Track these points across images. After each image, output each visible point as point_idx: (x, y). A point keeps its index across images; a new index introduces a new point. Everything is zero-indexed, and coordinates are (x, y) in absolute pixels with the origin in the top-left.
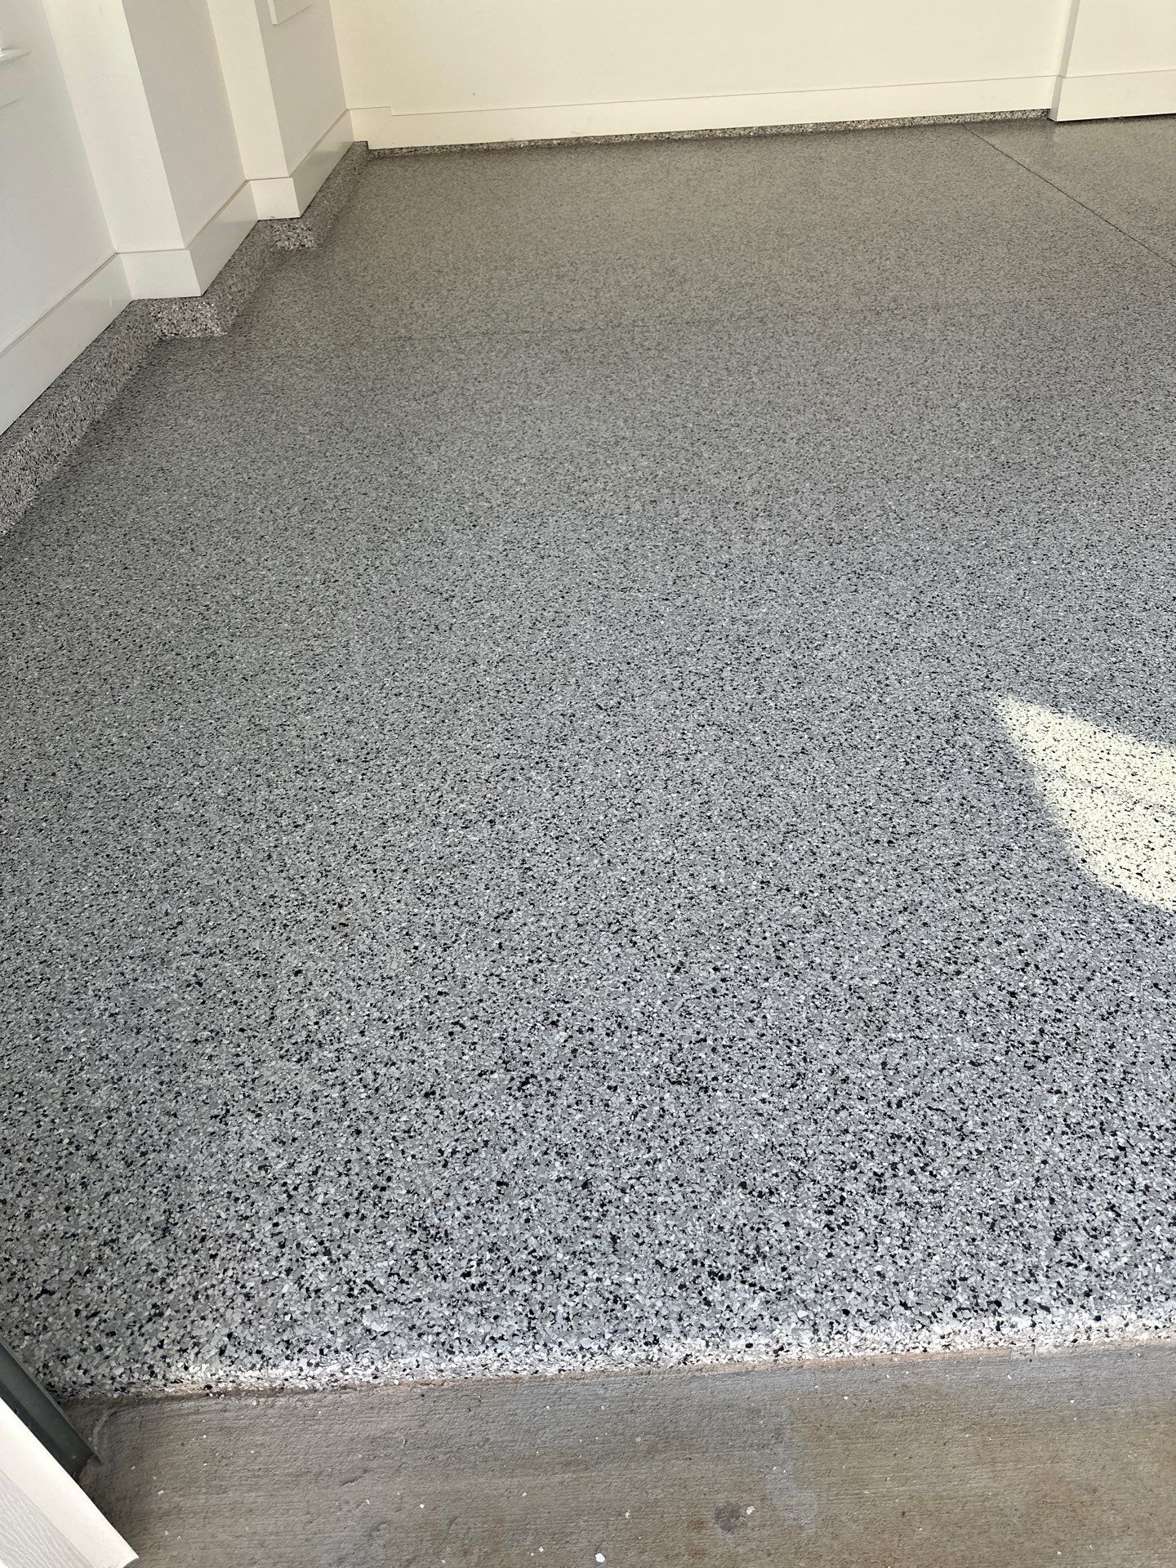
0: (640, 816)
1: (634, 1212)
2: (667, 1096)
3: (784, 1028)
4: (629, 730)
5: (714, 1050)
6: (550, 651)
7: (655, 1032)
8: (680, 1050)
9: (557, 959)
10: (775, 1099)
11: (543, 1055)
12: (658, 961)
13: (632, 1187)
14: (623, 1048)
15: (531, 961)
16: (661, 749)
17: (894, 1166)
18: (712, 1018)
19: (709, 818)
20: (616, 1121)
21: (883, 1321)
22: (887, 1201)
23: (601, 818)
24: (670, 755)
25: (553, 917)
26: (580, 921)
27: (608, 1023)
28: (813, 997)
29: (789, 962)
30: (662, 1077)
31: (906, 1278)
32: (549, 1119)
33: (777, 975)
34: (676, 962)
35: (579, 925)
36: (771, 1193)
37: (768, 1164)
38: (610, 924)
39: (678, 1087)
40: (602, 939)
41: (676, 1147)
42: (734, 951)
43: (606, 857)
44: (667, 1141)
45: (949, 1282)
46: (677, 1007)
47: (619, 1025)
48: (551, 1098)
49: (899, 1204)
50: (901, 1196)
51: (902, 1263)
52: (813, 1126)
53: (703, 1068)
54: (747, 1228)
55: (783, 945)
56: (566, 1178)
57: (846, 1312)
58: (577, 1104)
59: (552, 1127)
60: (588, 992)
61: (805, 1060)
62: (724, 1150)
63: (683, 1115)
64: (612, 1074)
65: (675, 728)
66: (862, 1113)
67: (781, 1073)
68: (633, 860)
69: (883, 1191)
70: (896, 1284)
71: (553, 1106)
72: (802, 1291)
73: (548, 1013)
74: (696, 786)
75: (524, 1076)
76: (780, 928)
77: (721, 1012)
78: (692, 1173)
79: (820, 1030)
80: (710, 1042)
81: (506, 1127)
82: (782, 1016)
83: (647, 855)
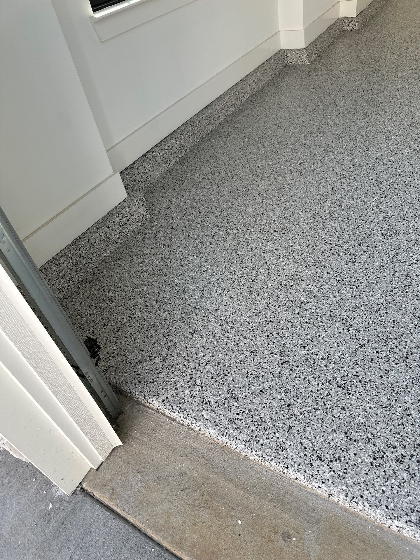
1: (301, 423)
6: (373, 207)
14: (325, 366)
19: (407, 292)
21: (375, 507)
24: (402, 261)
29: (410, 361)
34: (362, 343)
40: (337, 324)
43: (355, 294)
49: (406, 470)
51: (395, 492)
52: (385, 425)
57: (362, 497)
59: (287, 381)
60: (322, 341)
67: (383, 401)
69: (401, 462)
74: (408, 278)
78: (329, 420)
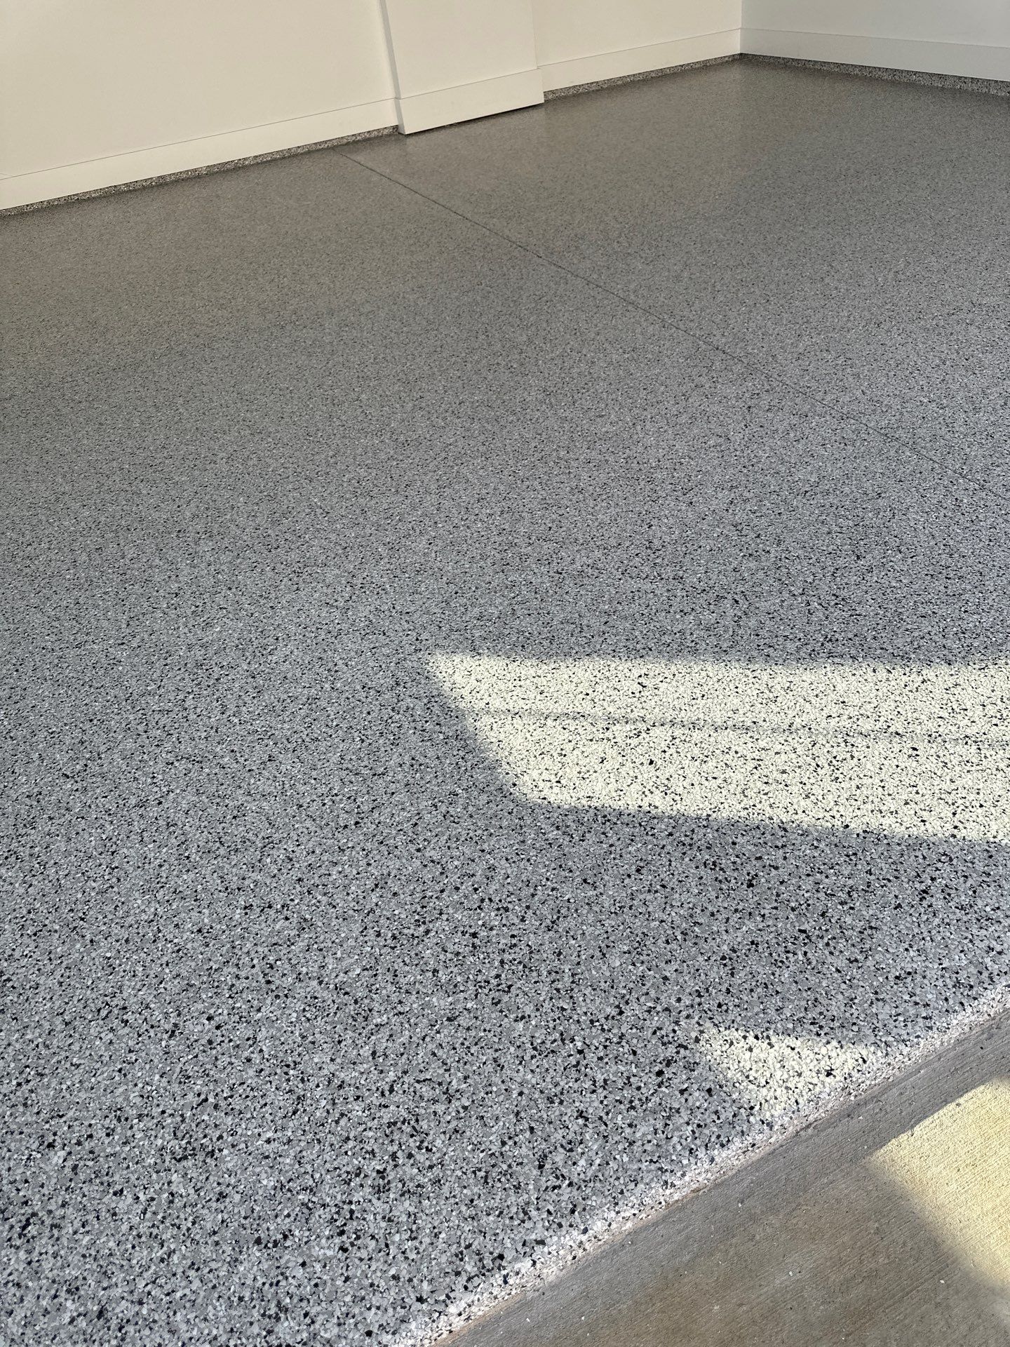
0: (119, 880)
2: (174, 1177)
3: (281, 1054)
4: (98, 791)
5: (216, 1107)
7: (156, 1111)
8: (183, 1121)
9: (47, 1071)
10: (279, 1134)
11: (42, 1186)
12: (152, 1033)
13: (149, 1293)
15: (19, 1084)
16: (133, 801)
17: (394, 1156)
18: (212, 1073)
20: (125, 1227)
22: (392, 1196)
23: (79, 895)
25: (39, 1025)
26: (67, 1018)
27: (108, 1120)
28: (304, 1010)
30: (168, 1158)
31: (419, 1270)
32: (55, 1256)
33: (269, 1002)
35: (67, 1024)
36: (285, 1237)
37: (279, 1208)
38: (99, 1011)
39: (184, 1163)
41: (188, 1229)
42: (226, 991)
44: (179, 1228)
45: (457, 1255)
46: (175, 1075)
47: (119, 1120)
48: (55, 1232)
50: (404, 1186)
53: (207, 1131)
54: (267, 1286)
55: (272, 967)
56: (79, 1315)
58: (83, 1226)
61: (302, 1080)
62: (236, 1211)
63: (193, 1191)
64: (116, 1178)
65: (145, 774)
66: (360, 1113)
68: (116, 930)
70: (410, 1280)
71: (58, 1239)
72: (326, 1330)
73: (42, 1136)
75: (23, 1218)
76: (266, 949)
77: (219, 1062)
79: (313, 1043)
80: (211, 1100)
81: (11, 1284)
82: (277, 1042)
83: (130, 920)
